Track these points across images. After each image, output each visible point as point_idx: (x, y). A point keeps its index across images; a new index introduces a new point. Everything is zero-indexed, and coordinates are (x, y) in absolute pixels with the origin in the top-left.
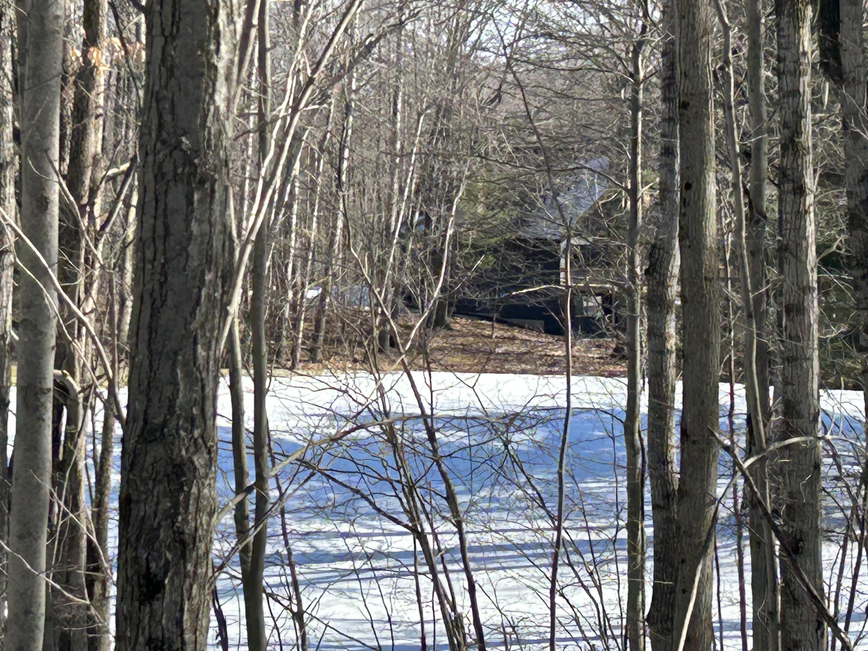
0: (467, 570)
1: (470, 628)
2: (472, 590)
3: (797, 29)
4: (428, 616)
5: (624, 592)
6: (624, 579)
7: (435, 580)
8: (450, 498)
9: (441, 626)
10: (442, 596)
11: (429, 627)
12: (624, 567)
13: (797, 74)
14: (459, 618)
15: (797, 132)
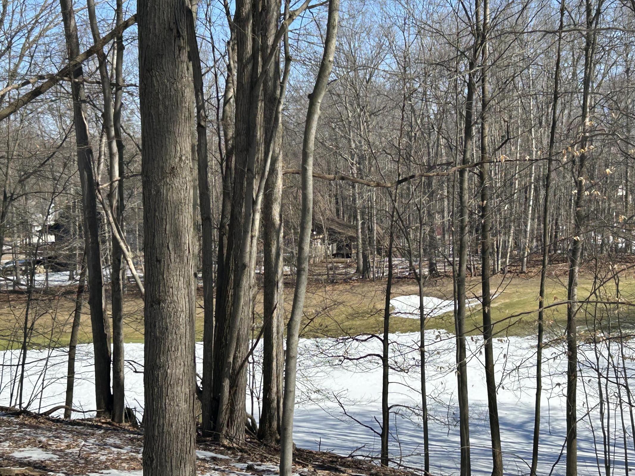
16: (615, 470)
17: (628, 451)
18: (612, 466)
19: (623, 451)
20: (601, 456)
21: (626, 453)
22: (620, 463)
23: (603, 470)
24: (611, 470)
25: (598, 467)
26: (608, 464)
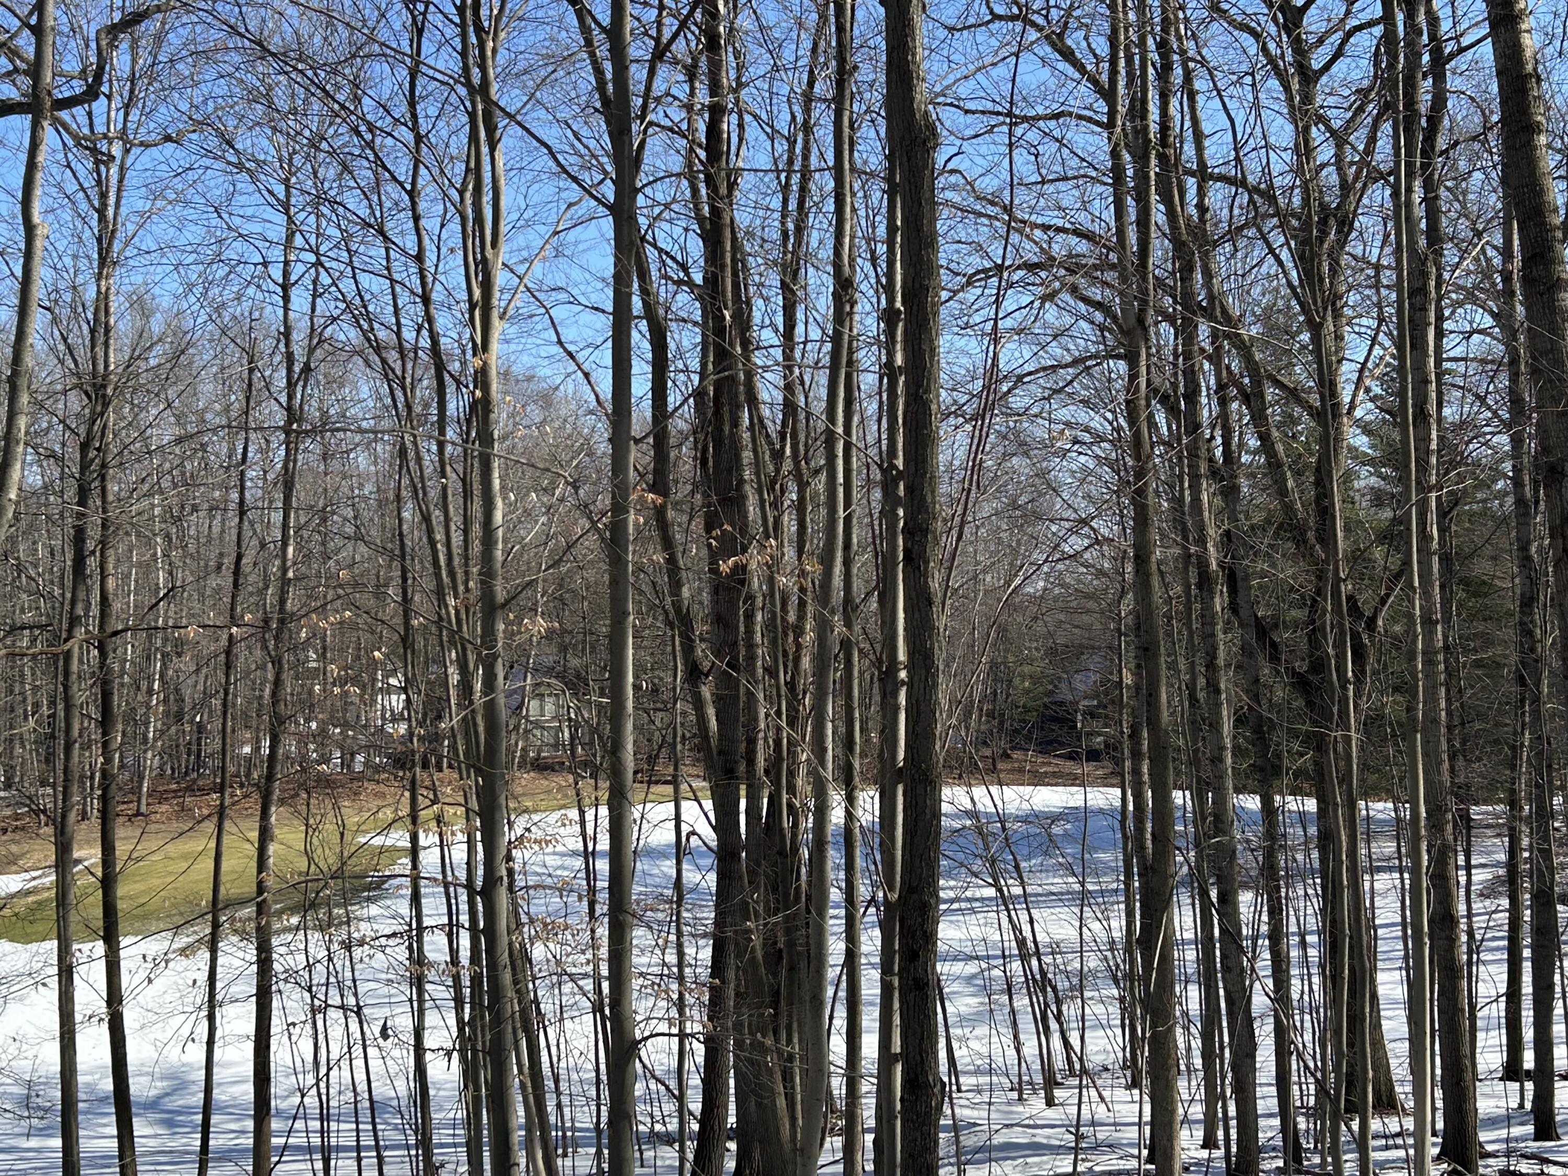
0: (1028, 909)
1: (1030, 945)
2: (1031, 921)
3: (1212, 598)
4: (1006, 937)
5: (1124, 923)
6: (1123, 915)
7: (1009, 916)
8: (1017, 867)
9: (1014, 944)
10: (1014, 928)
11: (1006, 944)
12: (1122, 906)
13: (1213, 624)
14: (1024, 939)
15: (1214, 657)
16: (340, 1162)
17: (361, 1127)
18: (333, 1155)
19: (354, 1126)
20: (316, 1140)
21: (358, 1130)
22: (347, 1149)
23: (319, 1165)
24: (333, 1163)
25: (311, 1160)
26: (327, 1153)
